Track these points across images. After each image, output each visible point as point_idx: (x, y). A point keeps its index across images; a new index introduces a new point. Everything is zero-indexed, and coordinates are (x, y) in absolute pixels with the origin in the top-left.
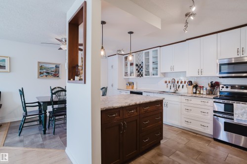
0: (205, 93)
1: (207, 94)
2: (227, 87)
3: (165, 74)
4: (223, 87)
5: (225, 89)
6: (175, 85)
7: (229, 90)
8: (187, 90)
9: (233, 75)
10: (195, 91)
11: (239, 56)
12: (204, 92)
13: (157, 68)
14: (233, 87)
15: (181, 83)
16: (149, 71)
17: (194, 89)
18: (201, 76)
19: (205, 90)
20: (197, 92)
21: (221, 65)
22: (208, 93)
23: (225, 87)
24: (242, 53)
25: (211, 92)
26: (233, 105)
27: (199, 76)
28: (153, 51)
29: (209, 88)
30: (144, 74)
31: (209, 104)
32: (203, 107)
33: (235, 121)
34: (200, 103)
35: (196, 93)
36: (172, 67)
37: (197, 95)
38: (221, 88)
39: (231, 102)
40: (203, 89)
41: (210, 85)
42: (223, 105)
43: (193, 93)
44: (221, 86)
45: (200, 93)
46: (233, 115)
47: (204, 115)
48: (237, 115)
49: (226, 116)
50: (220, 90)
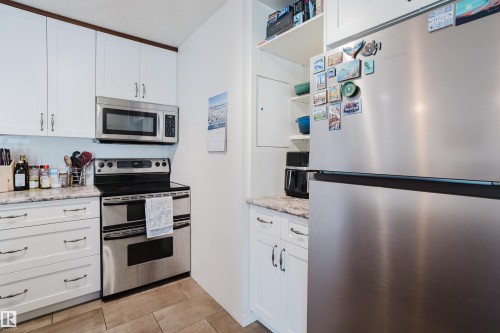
0: (57, 184)
1: (63, 186)
2: (110, 165)
4: (102, 166)
5: (106, 170)
7: (115, 170)
10: (20, 183)
11: (137, 99)
12: (53, 181)
14: (122, 163)
17: (21, 177)
18: (51, 134)
19: (55, 177)
20: (33, 184)
21: (106, 111)
22: (64, 183)
23: (106, 164)
24: (142, 94)
25: (74, 180)
26: (144, 201)
27: (44, 133)
29: (65, 169)
31: (88, 213)
32: (74, 225)
33: (150, 235)
34: (62, 216)
35: (26, 187)
37: (33, 194)
38: (98, 168)
39: (138, 197)
40: (48, 174)
41: (69, 161)
42: (124, 208)
43: (16, 189)
44: (97, 163)
45: (40, 187)
46: (144, 224)
47: (76, 248)
48: (153, 223)
49: (130, 231)
50: (97, 173)
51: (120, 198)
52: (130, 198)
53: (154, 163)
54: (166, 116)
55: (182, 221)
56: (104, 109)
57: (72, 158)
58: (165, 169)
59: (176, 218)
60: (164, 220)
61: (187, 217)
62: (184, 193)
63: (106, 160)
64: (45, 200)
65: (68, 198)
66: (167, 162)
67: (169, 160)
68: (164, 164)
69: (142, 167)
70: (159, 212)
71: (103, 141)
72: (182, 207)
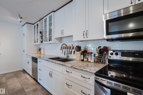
0: (92, 61)
2: (117, 54)
3: (61, 39)
4: (112, 54)
5: (114, 57)
8: (76, 56)
9: (123, 35)
12: (92, 59)
14: (124, 53)
15: (73, 48)
16: (46, 37)
17: (82, 56)
18: (87, 39)
19: (93, 57)
21: (108, 22)
27: (85, 39)
28: (49, 17)
30: (44, 40)
34: (81, 78)
35: (83, 60)
38: (109, 55)
45: (88, 61)
50: (109, 58)
63: (114, 51)
64: (75, 68)
65: (82, 70)
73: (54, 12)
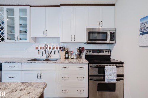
0: (75, 58)
2: (90, 52)
3: (35, 39)
4: (87, 52)
5: (88, 53)
6: (47, 51)
7: (91, 53)
10: (67, 57)
11: (99, 27)
12: (74, 56)
13: (26, 32)
14: (94, 51)
15: (53, 48)
16: (14, 35)
17: (67, 55)
18: (74, 42)
19: (74, 55)
20: (69, 57)
22: (77, 57)
23: (88, 51)
24: (101, 25)
25: (79, 56)
26: (104, 67)
27: (72, 42)
28: (20, 9)
29: (77, 53)
30: (5, 38)
31: (85, 69)
33: (106, 82)
34: (77, 69)
36: (45, 32)
37: (69, 60)
38: (86, 53)
40: (73, 54)
41: (78, 50)
42: (97, 69)
43: (66, 58)
44: (86, 51)
45: (71, 58)
46: (104, 76)
47: (81, 80)
48: (108, 77)
49: (99, 78)
50: (86, 54)
51: (96, 65)
52: (99, 65)
53: (104, 51)
54: (111, 32)
55: (120, 77)
56: (89, 32)
57: (79, 49)
58: (109, 54)
59: (118, 76)
60: (112, 76)
61: (123, 75)
62: (121, 65)
63: (88, 50)
64: (73, 63)
65: (79, 63)
66: (109, 51)
67: (110, 50)
68: (108, 52)
69: (100, 53)
70: (110, 72)
71: (88, 43)
72: (120, 71)
73: (31, 6)
